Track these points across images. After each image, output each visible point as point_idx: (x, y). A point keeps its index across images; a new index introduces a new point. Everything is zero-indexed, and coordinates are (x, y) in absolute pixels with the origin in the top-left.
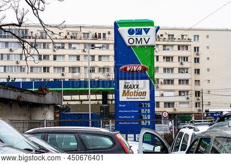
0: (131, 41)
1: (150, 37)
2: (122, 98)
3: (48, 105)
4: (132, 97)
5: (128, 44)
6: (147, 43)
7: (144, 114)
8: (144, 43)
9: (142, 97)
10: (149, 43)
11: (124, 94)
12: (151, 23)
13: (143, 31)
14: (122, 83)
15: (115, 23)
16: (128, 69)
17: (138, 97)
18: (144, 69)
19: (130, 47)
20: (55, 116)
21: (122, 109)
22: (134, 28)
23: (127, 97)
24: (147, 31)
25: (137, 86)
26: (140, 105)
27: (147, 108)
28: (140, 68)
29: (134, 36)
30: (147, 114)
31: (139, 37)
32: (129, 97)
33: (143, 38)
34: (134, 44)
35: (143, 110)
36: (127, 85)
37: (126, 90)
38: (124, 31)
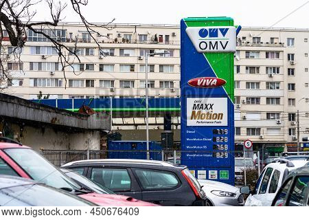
0: (203, 46)
1: (228, 41)
3: (92, 131)
4: (203, 121)
5: (199, 50)
6: (224, 48)
7: (220, 143)
8: (220, 48)
9: (217, 120)
10: (227, 49)
11: (194, 115)
12: (230, 22)
13: (219, 32)
14: (190, 102)
15: (182, 22)
16: (199, 83)
17: (212, 120)
18: (220, 83)
19: (201, 53)
20: (101, 145)
21: (191, 136)
22: (207, 28)
23: (197, 120)
24: (224, 32)
25: (211, 106)
26: (214, 131)
27: (224, 136)
28: (215, 81)
29: (207, 39)
31: (213, 40)
32: (200, 120)
33: (219, 41)
34: (208, 49)
35: (218, 138)
36: (197, 104)
37: (197, 111)
38: (193, 32)
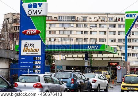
1: (42, 10)
2: (23, 53)
4: (29, 53)
5: (28, 15)
6: (40, 14)
7: (37, 65)
8: (38, 14)
9: (36, 52)
10: (42, 14)
13: (38, 5)
16: (27, 33)
17: (33, 52)
18: (38, 32)
19: (29, 17)
20: (9, 66)
21: (23, 61)
22: (32, 3)
23: (26, 52)
24: (40, 5)
25: (33, 45)
26: (34, 58)
27: (39, 61)
28: (35, 31)
29: (32, 9)
30: (39, 65)
31: (35, 9)
32: (27, 52)
33: (37, 10)
34: (32, 15)
35: (36, 62)
37: (26, 47)
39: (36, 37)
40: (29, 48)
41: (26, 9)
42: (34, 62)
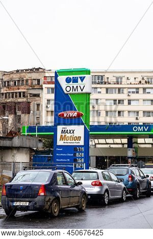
0: (68, 89)
2: (60, 143)
4: (68, 142)
5: (66, 92)
6: (82, 91)
7: (79, 158)
8: (79, 91)
9: (77, 141)
10: (84, 91)
11: (62, 138)
13: (79, 79)
14: (60, 128)
16: (65, 115)
17: (73, 141)
18: (79, 115)
19: (67, 94)
20: (30, 158)
21: (60, 152)
22: (71, 76)
23: (64, 141)
24: (82, 79)
25: (73, 131)
26: (75, 149)
27: (82, 152)
28: (76, 113)
29: (71, 84)
30: (81, 158)
31: (75, 85)
32: (66, 141)
33: (78, 86)
34: (71, 92)
35: (77, 154)
36: (64, 130)
38: (62, 79)
39: (77, 121)
40: (68, 135)
41: (64, 84)
42: (75, 154)
